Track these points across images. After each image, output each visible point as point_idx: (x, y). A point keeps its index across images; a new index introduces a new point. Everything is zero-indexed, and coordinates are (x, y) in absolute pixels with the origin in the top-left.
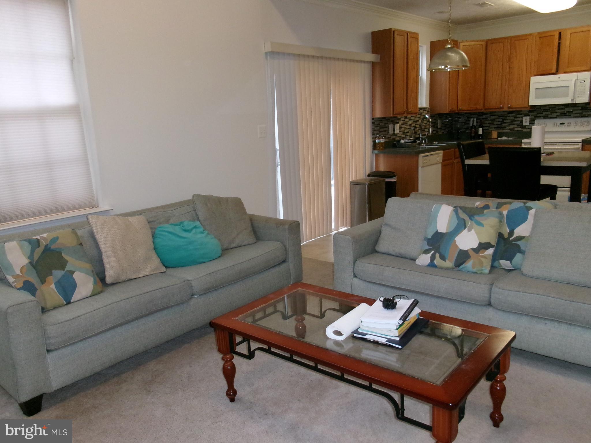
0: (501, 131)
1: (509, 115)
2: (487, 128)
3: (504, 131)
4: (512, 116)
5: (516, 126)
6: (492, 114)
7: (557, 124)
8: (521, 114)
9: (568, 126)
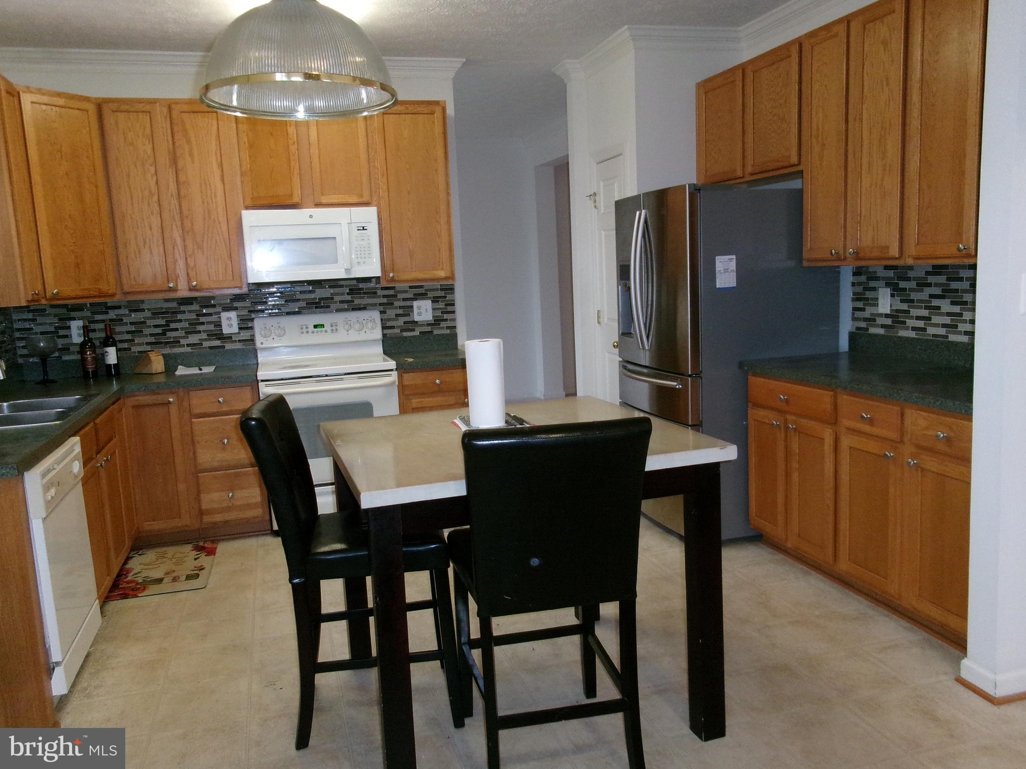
0: (167, 351)
1: (182, 308)
2: (126, 345)
3: (177, 350)
4: (190, 312)
5: (204, 336)
6: (135, 307)
7: (307, 328)
8: (214, 306)
9: (332, 330)
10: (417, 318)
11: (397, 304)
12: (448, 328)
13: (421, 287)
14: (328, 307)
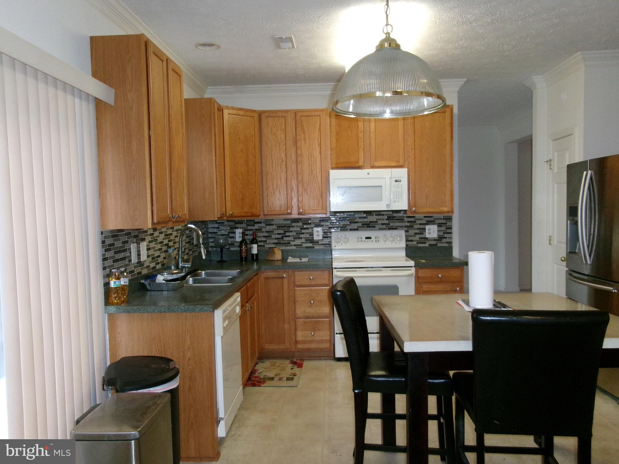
0: (284, 248)
1: (293, 224)
2: (262, 244)
3: (288, 248)
4: (297, 226)
5: (303, 240)
6: (269, 223)
7: (361, 239)
8: (310, 224)
9: (376, 241)
10: (427, 236)
11: (415, 227)
12: (447, 243)
13: (431, 217)
14: (374, 227)
